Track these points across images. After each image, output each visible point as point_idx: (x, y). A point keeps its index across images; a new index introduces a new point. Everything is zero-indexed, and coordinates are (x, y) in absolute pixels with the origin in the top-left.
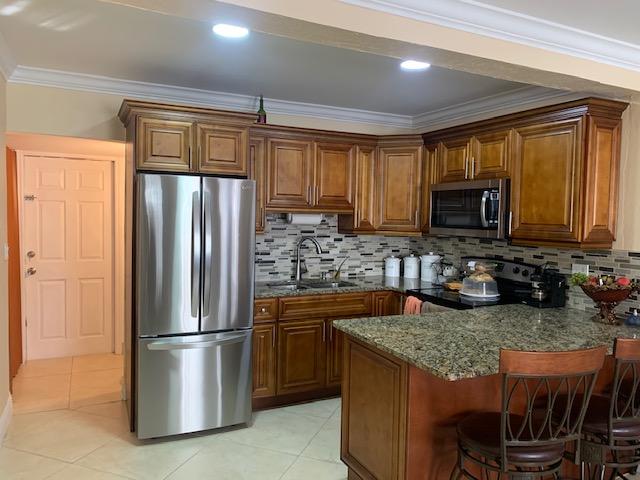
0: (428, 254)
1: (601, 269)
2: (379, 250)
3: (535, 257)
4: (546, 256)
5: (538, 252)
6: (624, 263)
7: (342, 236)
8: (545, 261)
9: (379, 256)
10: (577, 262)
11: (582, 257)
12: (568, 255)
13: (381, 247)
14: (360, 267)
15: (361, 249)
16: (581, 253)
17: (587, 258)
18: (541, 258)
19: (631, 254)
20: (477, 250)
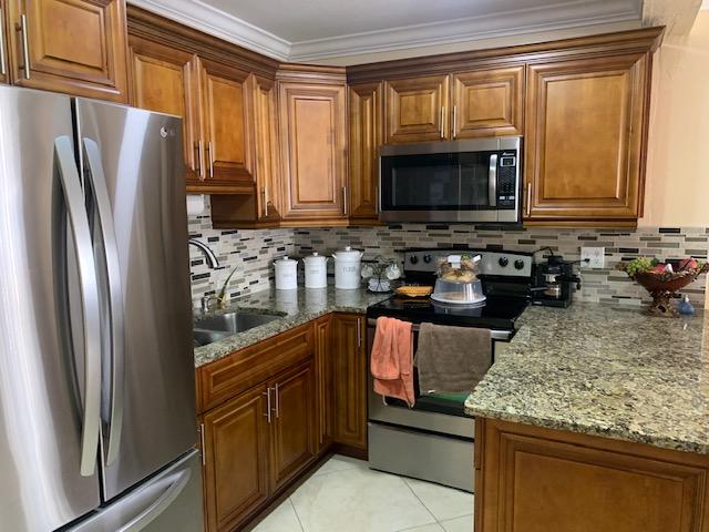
0: (344, 250)
1: (622, 250)
2: (264, 251)
3: (520, 242)
4: (538, 241)
5: (526, 236)
6: (653, 241)
7: (217, 233)
8: (538, 246)
9: (264, 260)
10: (586, 245)
11: (595, 238)
12: (573, 237)
13: (265, 245)
14: (242, 281)
15: (243, 251)
16: (593, 234)
17: (601, 239)
18: (534, 242)
19: (662, 230)
20: (420, 239)
